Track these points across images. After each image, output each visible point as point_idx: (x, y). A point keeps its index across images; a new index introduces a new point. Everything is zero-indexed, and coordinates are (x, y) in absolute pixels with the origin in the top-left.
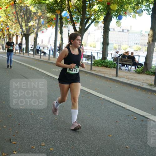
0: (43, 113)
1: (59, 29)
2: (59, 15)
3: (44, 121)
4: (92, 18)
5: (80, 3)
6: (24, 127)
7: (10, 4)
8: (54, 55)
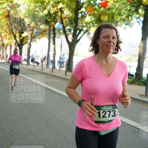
0: (36, 124)
1: (52, 40)
2: (52, 26)
3: (38, 132)
4: (85, 29)
5: (73, 16)
6: (18, 138)
7: (5, 15)
8: (48, 65)
